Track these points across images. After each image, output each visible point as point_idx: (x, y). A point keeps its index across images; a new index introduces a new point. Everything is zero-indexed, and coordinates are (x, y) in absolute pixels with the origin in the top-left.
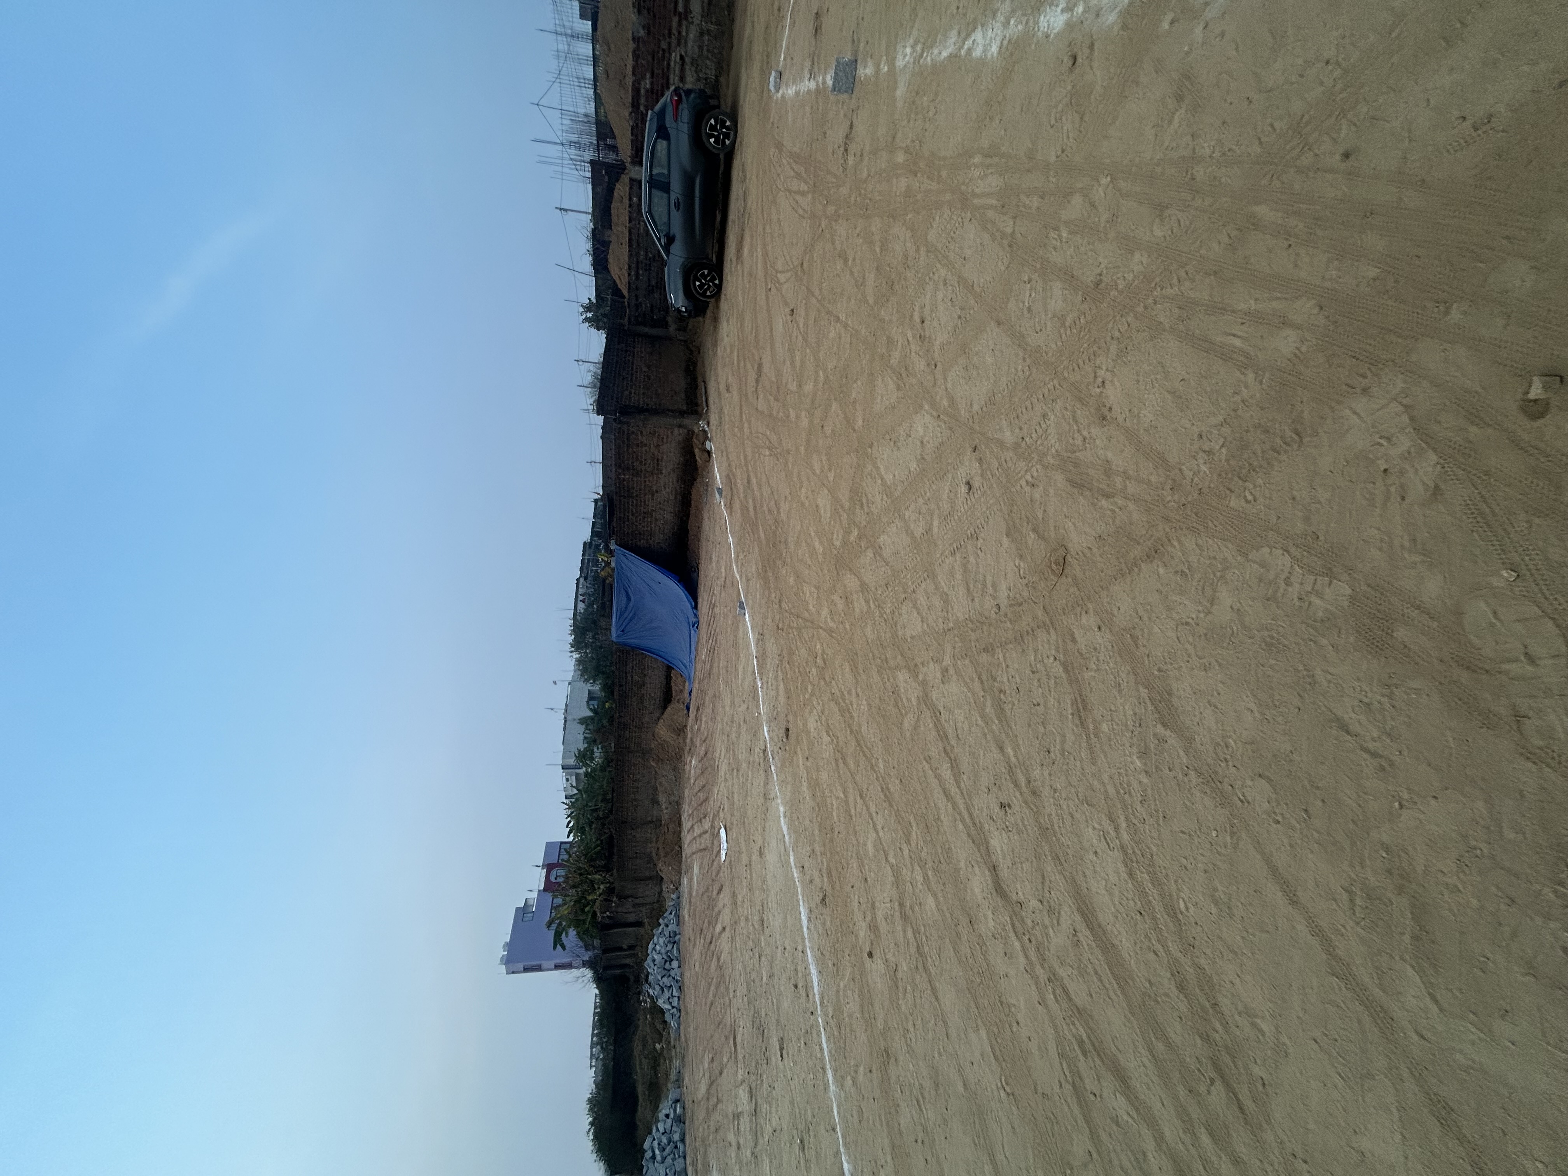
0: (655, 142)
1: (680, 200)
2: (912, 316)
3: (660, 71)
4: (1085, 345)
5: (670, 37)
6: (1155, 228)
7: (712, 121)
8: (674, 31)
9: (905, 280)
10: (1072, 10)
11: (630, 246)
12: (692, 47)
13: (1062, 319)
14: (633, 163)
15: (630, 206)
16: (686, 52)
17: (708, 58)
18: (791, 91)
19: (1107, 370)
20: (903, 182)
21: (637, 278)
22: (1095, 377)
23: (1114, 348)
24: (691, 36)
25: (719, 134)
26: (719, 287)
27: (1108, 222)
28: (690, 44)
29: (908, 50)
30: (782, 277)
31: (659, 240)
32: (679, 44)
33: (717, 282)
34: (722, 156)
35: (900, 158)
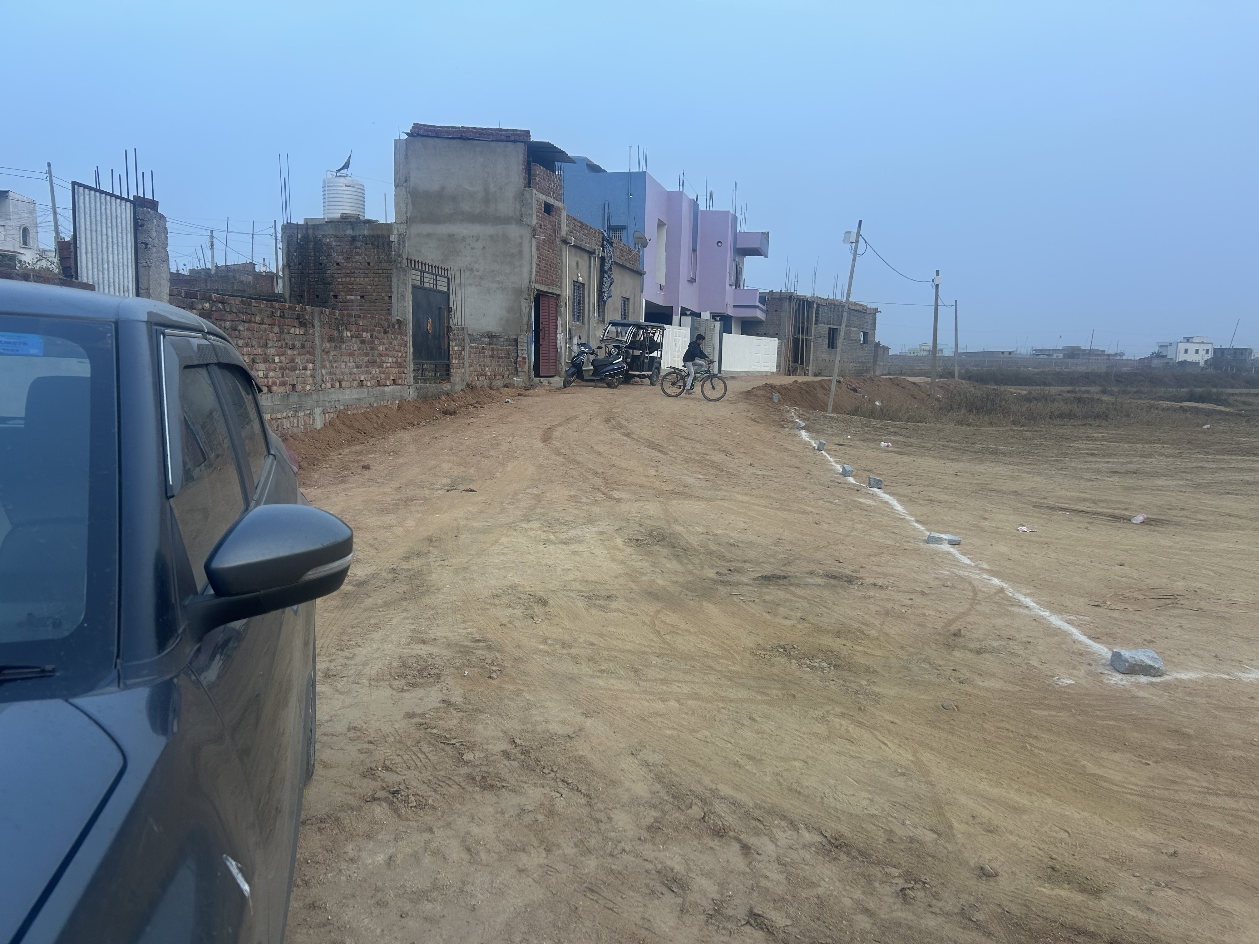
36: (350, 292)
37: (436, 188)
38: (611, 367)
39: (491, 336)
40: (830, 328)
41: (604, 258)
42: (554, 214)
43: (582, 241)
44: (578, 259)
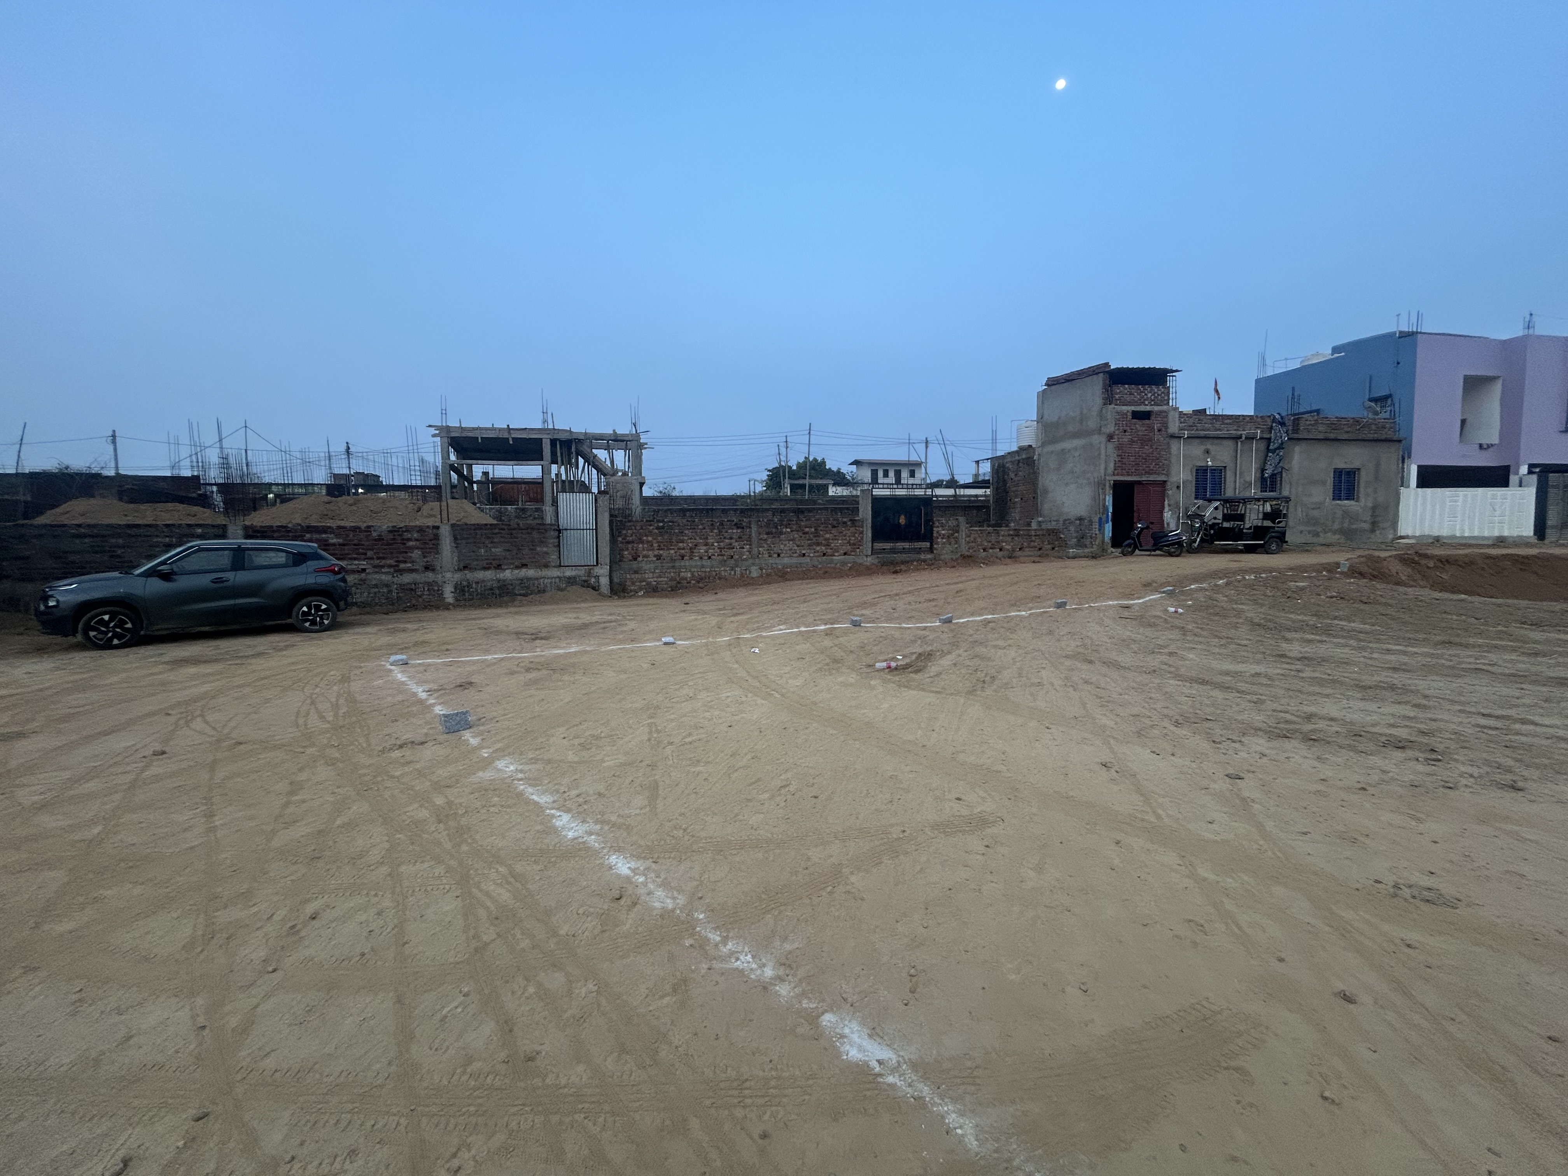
0: (287, 552)
1: (225, 584)
2: (307, 901)
3: (346, 552)
4: (472, 1109)
5: (378, 558)
6: (609, 1059)
7: (324, 607)
8: (383, 562)
9: (339, 868)
10: (636, 874)
11: (129, 526)
12: (375, 578)
13: (470, 1060)
14: (246, 528)
15: (189, 526)
16: (369, 573)
17: (369, 593)
18: (401, 677)
19: (474, 1157)
20: (423, 814)
21: (78, 536)
22: (454, 1155)
23: (500, 1138)
24: (383, 577)
25: (313, 615)
26: (108, 646)
27: (574, 1018)
28: (377, 576)
29: (512, 768)
30: (198, 724)
31: (164, 563)
32: (375, 567)
33: (116, 642)
34: (289, 621)
35: (439, 801)
36: (1016, 497)
37: (1056, 419)
38: (1165, 539)
39: (1081, 519)
41: (1270, 439)
42: (1153, 418)
43: (1219, 430)
44: (1209, 446)
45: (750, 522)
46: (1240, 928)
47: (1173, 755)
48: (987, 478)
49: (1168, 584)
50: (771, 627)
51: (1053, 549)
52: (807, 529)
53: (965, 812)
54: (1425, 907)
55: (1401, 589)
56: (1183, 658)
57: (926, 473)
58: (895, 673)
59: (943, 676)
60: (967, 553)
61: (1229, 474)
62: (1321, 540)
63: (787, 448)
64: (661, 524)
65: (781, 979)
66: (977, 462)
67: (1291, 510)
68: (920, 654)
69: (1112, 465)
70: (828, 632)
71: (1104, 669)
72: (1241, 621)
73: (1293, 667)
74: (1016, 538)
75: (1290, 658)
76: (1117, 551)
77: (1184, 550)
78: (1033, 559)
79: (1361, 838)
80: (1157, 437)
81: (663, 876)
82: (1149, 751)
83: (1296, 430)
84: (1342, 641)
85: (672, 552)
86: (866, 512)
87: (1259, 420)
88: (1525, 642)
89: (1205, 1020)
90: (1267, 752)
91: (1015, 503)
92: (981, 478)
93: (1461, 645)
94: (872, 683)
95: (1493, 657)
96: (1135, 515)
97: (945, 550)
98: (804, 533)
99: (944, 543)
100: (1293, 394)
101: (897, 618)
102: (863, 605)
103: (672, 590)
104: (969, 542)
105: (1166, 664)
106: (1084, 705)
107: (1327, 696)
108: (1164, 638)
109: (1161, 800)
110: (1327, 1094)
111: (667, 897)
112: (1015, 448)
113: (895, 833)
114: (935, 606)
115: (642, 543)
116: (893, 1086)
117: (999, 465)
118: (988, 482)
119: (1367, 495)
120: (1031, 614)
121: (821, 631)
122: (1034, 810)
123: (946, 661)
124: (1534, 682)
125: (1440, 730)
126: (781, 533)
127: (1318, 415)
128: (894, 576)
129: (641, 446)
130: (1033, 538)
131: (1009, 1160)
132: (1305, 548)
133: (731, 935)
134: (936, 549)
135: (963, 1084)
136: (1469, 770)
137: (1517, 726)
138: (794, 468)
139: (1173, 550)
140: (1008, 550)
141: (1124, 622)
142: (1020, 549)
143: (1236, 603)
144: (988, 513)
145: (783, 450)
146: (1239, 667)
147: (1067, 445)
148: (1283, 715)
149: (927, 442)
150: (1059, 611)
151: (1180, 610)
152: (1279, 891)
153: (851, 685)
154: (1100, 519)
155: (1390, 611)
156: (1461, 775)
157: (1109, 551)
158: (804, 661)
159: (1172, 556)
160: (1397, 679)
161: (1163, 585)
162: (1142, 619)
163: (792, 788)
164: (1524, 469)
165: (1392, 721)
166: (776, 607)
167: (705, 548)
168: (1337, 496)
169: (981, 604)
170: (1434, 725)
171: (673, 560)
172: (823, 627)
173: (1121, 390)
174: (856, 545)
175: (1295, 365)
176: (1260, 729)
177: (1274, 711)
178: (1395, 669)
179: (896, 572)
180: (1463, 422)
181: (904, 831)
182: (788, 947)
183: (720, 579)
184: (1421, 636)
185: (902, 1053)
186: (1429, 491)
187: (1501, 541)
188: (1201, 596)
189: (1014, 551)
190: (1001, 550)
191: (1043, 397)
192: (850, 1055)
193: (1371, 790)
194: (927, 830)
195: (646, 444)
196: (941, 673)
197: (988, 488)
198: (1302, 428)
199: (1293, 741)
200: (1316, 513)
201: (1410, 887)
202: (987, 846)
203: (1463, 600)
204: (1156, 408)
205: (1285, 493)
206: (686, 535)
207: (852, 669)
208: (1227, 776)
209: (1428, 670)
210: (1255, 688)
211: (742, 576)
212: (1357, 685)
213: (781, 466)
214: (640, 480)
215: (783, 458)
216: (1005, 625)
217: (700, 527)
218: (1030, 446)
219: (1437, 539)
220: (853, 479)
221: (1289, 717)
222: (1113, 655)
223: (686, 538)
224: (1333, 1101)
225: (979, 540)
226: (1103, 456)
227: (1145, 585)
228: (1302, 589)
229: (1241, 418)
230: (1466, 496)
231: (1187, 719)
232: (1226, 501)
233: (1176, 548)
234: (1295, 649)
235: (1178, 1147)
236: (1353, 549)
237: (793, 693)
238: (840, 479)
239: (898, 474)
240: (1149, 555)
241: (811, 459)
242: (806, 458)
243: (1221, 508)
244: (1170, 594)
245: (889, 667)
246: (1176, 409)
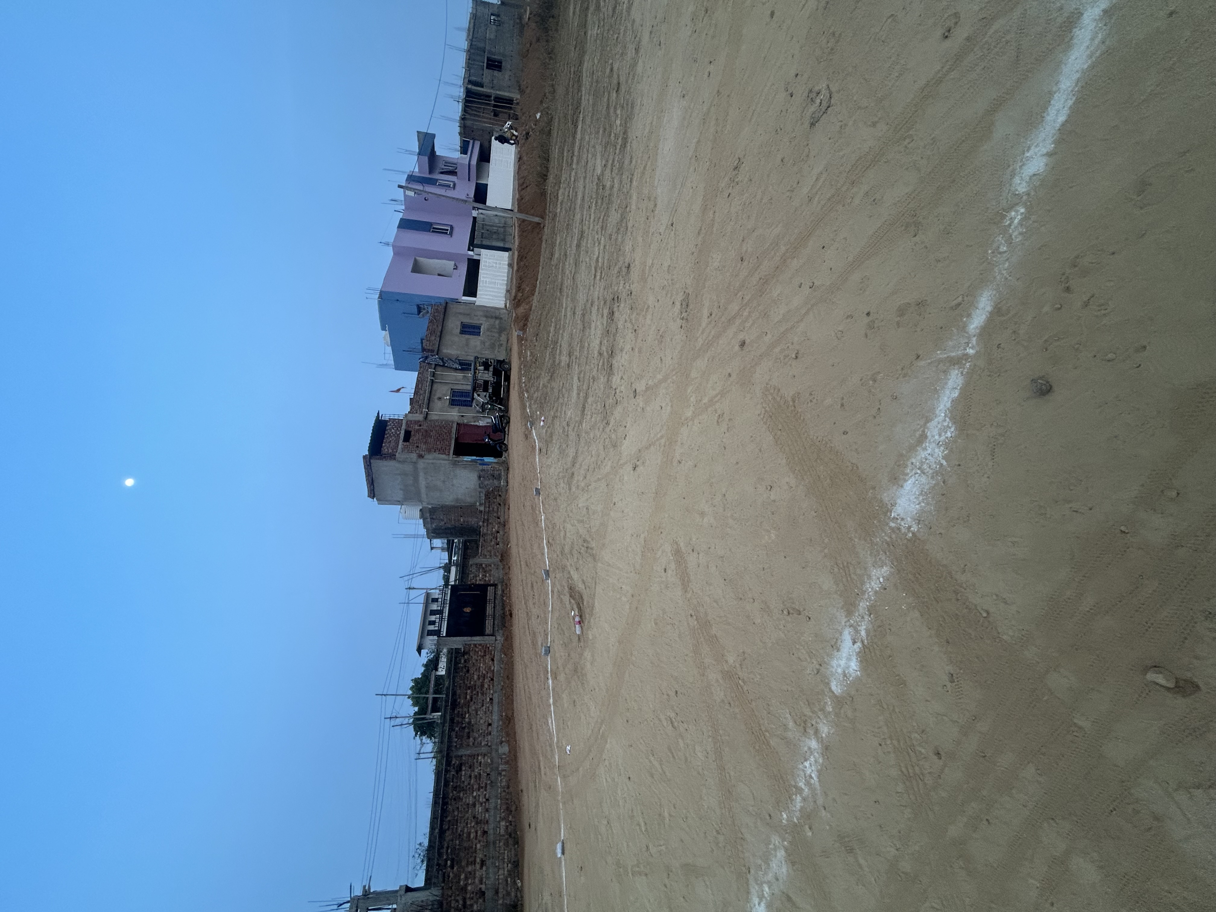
36: (459, 520)
37: (401, 492)
38: (497, 425)
39: (480, 477)
40: (487, 68)
41: (436, 365)
42: (410, 429)
43: (425, 391)
44: (436, 397)
45: (457, 757)
46: (717, 395)
47: (625, 427)
48: (446, 541)
49: (526, 425)
50: (550, 733)
51: (500, 495)
52: (468, 697)
53: (673, 566)
54: (691, 307)
55: (533, 308)
56: (571, 418)
57: (436, 589)
58: (584, 618)
59: (585, 578)
60: (499, 557)
61: (456, 387)
62: (505, 343)
63: (396, 717)
64: (449, 862)
65: (817, 732)
66: (432, 548)
67: (483, 356)
68: (571, 596)
69: (443, 456)
70: (554, 676)
71: (577, 465)
72: (549, 385)
73: (574, 360)
74: (490, 521)
75: (569, 362)
76: (505, 454)
77: (506, 414)
78: (506, 510)
79: (660, 334)
80: (424, 427)
81: (759, 862)
82: (624, 441)
83: (432, 351)
84: (560, 336)
85: (478, 846)
86: (458, 642)
87: (422, 369)
88: (560, 259)
89: (771, 417)
90: (620, 376)
91: (464, 521)
92: (445, 546)
93: (562, 285)
94: (591, 637)
95: (567, 272)
96: (479, 442)
97: (494, 576)
98: (472, 700)
99: (490, 575)
100: (408, 351)
101: (545, 614)
102: (534, 644)
103: (517, 843)
104: (491, 556)
105: (574, 428)
106: (599, 479)
107: (589, 345)
108: (558, 429)
109: (652, 436)
110: (794, 356)
111: (776, 856)
112: (421, 521)
113: (693, 622)
114: (537, 583)
115: (466, 885)
116: (867, 631)
117: (432, 533)
118: (449, 541)
119: (479, 319)
120: (544, 513)
121: (553, 683)
122: (667, 516)
123: (575, 576)
124: (579, 256)
125: (603, 296)
126: (469, 723)
127: (424, 339)
128: (514, 616)
129: (366, 894)
130: (491, 509)
131: (887, 543)
132: (509, 351)
133: (793, 783)
134: (494, 582)
135: (850, 575)
136: (622, 285)
137: (600, 264)
138: (416, 709)
139: (505, 421)
140: (499, 527)
141: (549, 452)
142: (499, 518)
143: (539, 387)
144: (470, 541)
145: (398, 721)
146: (575, 387)
147: (423, 483)
148: (600, 367)
149: (410, 588)
150: (542, 493)
151: (543, 418)
152: (694, 374)
153: (593, 656)
154: (480, 464)
155: (544, 313)
156: (624, 288)
157: (504, 459)
158: (576, 700)
159: (509, 421)
160: (579, 312)
161: (527, 428)
162: (548, 441)
163: (673, 715)
164: (471, 253)
165: (600, 316)
166: (534, 729)
167: (477, 806)
168: (478, 334)
169: (535, 547)
170: (601, 298)
171: (487, 845)
172: (550, 681)
173: (386, 448)
174: (486, 650)
175: (389, 349)
176: (608, 379)
177: (598, 371)
178: (574, 313)
179: (511, 615)
180: (439, 275)
181: (691, 616)
182: (791, 724)
183: (508, 788)
184: (557, 301)
185: (843, 624)
186: (478, 292)
187: (510, 265)
188: (534, 407)
189: (500, 523)
190: (498, 532)
191: (382, 501)
192: (855, 668)
193: (636, 327)
194: (689, 596)
195: (365, 887)
196: (583, 580)
197: (453, 541)
198: (431, 348)
199: (613, 362)
200: (487, 344)
201: (681, 313)
202: (693, 550)
203: (540, 282)
204: (404, 427)
205: (472, 358)
206: (462, 831)
207: (581, 655)
208: (635, 397)
209: (574, 300)
210: (586, 381)
211: (507, 763)
212: (583, 331)
213: (413, 723)
214: (403, 892)
215: (406, 721)
216: (550, 530)
217: (456, 813)
218: (421, 510)
219: (508, 291)
220: (434, 652)
221: (600, 364)
222: (570, 459)
223: (466, 830)
224: (797, 354)
225: (489, 548)
226: (434, 461)
227: (527, 438)
228: (531, 353)
229: (419, 379)
230: (483, 277)
231: (605, 418)
232: (474, 389)
233: (504, 420)
234: (564, 359)
235: (845, 436)
236: (511, 328)
237: (600, 712)
238: (432, 664)
239: (433, 613)
240: (508, 435)
241: (410, 692)
242: (409, 698)
243: (479, 393)
244: (532, 424)
245: (580, 622)
246: (406, 415)
